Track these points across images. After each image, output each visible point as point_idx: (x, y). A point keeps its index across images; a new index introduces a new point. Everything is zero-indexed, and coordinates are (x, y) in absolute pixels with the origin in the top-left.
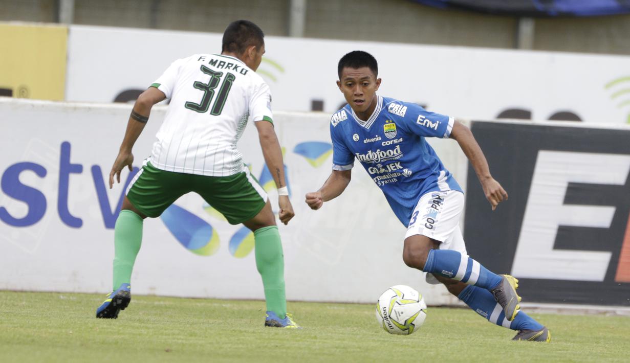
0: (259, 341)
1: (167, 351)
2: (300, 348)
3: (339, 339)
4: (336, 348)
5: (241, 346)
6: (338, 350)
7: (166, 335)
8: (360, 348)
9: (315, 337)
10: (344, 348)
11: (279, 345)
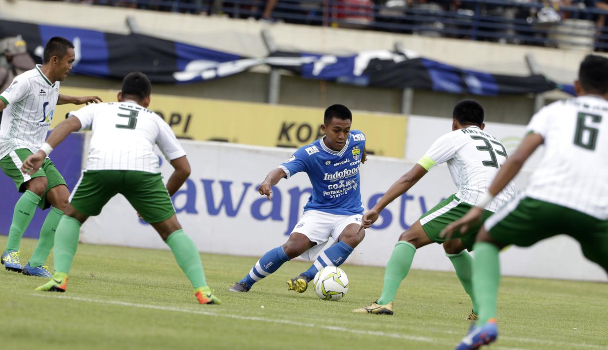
0: (512, 300)
1: (460, 303)
2: (536, 305)
3: (558, 300)
4: (557, 305)
5: (502, 302)
6: (558, 306)
7: (459, 294)
8: (570, 305)
9: (545, 299)
10: (561, 305)
11: (524, 302)
